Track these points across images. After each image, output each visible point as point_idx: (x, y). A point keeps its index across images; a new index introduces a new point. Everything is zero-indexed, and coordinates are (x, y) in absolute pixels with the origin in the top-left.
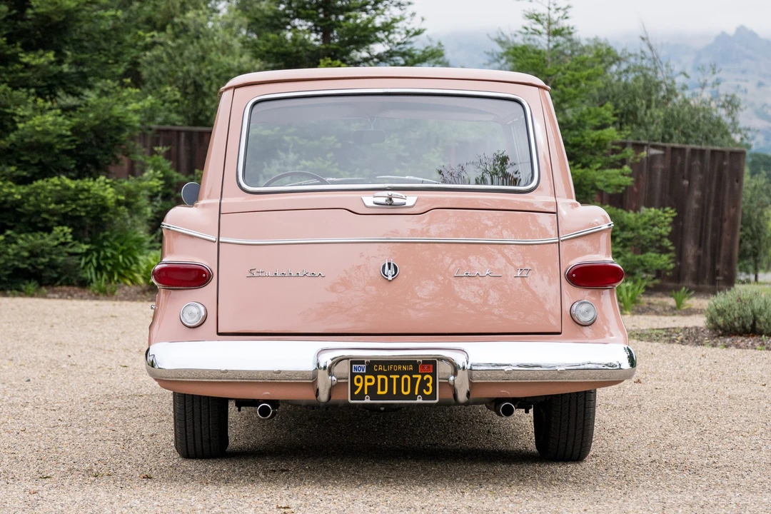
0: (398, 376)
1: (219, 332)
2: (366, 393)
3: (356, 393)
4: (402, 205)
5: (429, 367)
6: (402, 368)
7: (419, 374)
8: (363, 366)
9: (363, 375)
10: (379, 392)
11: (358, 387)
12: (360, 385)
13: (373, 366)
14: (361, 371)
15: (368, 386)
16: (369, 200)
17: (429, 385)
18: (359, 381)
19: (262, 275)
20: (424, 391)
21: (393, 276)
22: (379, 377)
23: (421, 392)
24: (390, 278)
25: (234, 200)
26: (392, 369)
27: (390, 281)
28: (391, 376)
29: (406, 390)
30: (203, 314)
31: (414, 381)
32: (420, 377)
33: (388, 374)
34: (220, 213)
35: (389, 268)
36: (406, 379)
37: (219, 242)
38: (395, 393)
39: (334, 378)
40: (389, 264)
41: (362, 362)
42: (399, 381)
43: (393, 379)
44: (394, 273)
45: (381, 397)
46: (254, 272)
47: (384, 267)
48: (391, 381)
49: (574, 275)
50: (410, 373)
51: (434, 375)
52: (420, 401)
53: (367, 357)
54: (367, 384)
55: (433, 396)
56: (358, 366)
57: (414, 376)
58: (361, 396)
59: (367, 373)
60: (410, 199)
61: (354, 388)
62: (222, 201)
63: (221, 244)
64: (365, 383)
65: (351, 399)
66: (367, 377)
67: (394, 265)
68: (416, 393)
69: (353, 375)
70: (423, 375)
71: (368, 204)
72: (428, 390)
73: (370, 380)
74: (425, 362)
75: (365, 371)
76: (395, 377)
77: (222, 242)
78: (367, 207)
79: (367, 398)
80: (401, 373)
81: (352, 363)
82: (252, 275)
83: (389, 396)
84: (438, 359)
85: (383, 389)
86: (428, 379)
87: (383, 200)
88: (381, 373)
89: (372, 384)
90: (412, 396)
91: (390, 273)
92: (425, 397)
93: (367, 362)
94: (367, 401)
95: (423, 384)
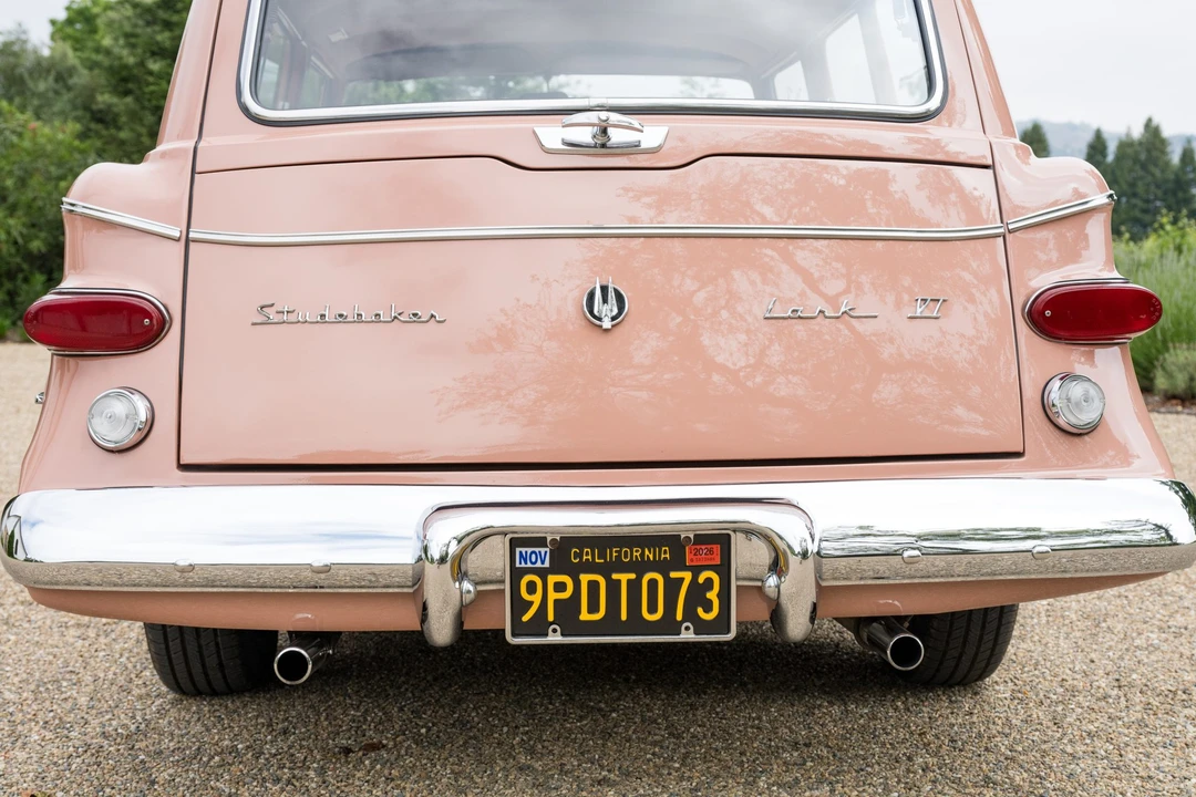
0: (633, 576)
1: (182, 462)
2: (551, 618)
3: (526, 618)
4: (633, 148)
5: (711, 551)
6: (642, 554)
7: (685, 568)
8: (543, 550)
9: (543, 573)
10: (585, 616)
11: (531, 603)
12: (536, 599)
13: (567, 551)
14: (539, 565)
15: (556, 601)
16: (553, 134)
17: (712, 595)
18: (531, 588)
19: (288, 318)
20: (700, 611)
21: (613, 319)
22: (585, 578)
23: (690, 614)
24: (607, 324)
25: (230, 138)
26: (619, 557)
27: (607, 330)
28: (615, 576)
29: (652, 609)
30: (143, 415)
31: (673, 587)
32: (687, 576)
33: (606, 570)
34: (193, 172)
35: (605, 301)
36: (653, 584)
37: (188, 241)
38: (624, 617)
39: (467, 586)
40: (604, 289)
41: (541, 542)
42: (634, 587)
43: (619, 581)
44: (615, 311)
45: (591, 629)
46: (271, 312)
47: (591, 296)
48: (613, 588)
49: (1048, 313)
50: (663, 568)
51: (724, 569)
52: (688, 635)
53: (553, 530)
54: (552, 596)
55: (722, 623)
56: (529, 550)
57: (673, 575)
58: (539, 625)
59: (553, 570)
60: (652, 134)
61: (519, 606)
62: (201, 145)
63: (192, 245)
64: (548, 594)
65: (514, 635)
66: (552, 579)
67: (616, 291)
68: (679, 617)
69: (516, 574)
70: (696, 571)
71: (548, 144)
72: (708, 609)
73: (560, 587)
74: (701, 539)
75: (547, 564)
76: (624, 578)
77: (195, 241)
78: (549, 152)
79: (555, 631)
80: (640, 567)
81: (515, 543)
82: (263, 319)
83: (610, 624)
84: (734, 531)
85: (593, 608)
86: (709, 581)
87: (585, 135)
88: (590, 568)
89: (566, 595)
90: (668, 624)
91: (607, 310)
92: (701, 627)
93: (554, 540)
94: (555, 638)
95: (698, 595)
